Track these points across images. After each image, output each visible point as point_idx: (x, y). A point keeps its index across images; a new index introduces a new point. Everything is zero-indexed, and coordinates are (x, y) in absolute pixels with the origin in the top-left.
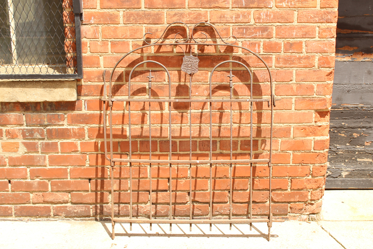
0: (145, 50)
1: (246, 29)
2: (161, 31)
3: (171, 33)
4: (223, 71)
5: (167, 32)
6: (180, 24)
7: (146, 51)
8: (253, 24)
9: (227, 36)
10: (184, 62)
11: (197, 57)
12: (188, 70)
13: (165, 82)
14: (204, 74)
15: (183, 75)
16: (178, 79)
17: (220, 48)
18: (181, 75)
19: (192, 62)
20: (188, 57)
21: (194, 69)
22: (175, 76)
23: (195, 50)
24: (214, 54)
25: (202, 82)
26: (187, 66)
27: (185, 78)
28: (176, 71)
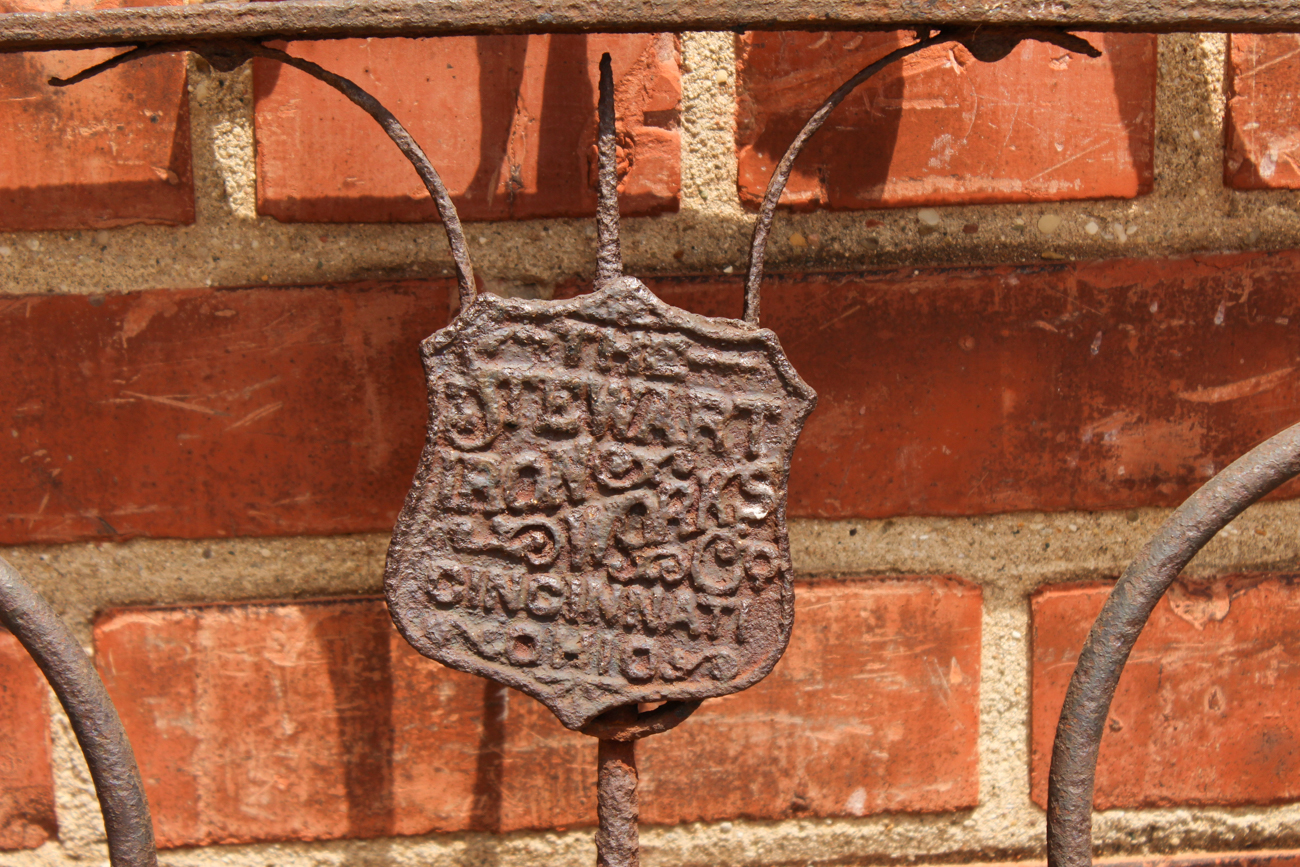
4: (1294, 573)
10: (452, 443)
11: (748, 329)
12: (561, 630)
13: (51, 847)
14: (881, 646)
15: (446, 692)
16: (321, 771)
17: (1246, 90)
18: (400, 694)
19: (639, 442)
20: (541, 334)
21: (685, 594)
22: (268, 721)
23: (675, 149)
24: (1092, 228)
25: (850, 817)
26: (539, 536)
27: (472, 751)
28: (272, 619)
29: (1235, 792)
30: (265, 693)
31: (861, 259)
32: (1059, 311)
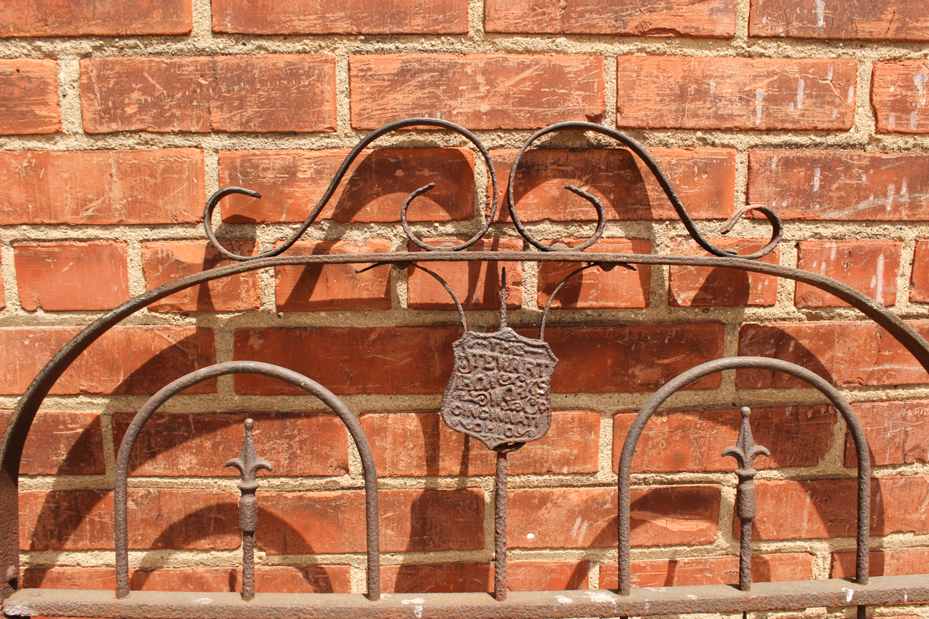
0: (224, 294)
1: (828, 167)
2: (313, 180)
3: (376, 188)
4: (685, 410)
5: (352, 181)
6: (431, 132)
7: (225, 302)
8: (865, 139)
9: (714, 206)
10: (460, 371)
11: (541, 342)
12: (488, 422)
13: (347, 475)
14: (573, 428)
15: (454, 437)
16: (420, 458)
17: (674, 280)
18: (442, 438)
19: (510, 372)
20: (485, 342)
21: (522, 414)
22: (406, 444)
23: (521, 292)
24: (633, 316)
25: (563, 474)
26: (483, 397)
27: (461, 454)
28: (408, 416)
29: (667, 469)
30: (405, 436)
31: (570, 323)
32: (623, 338)
